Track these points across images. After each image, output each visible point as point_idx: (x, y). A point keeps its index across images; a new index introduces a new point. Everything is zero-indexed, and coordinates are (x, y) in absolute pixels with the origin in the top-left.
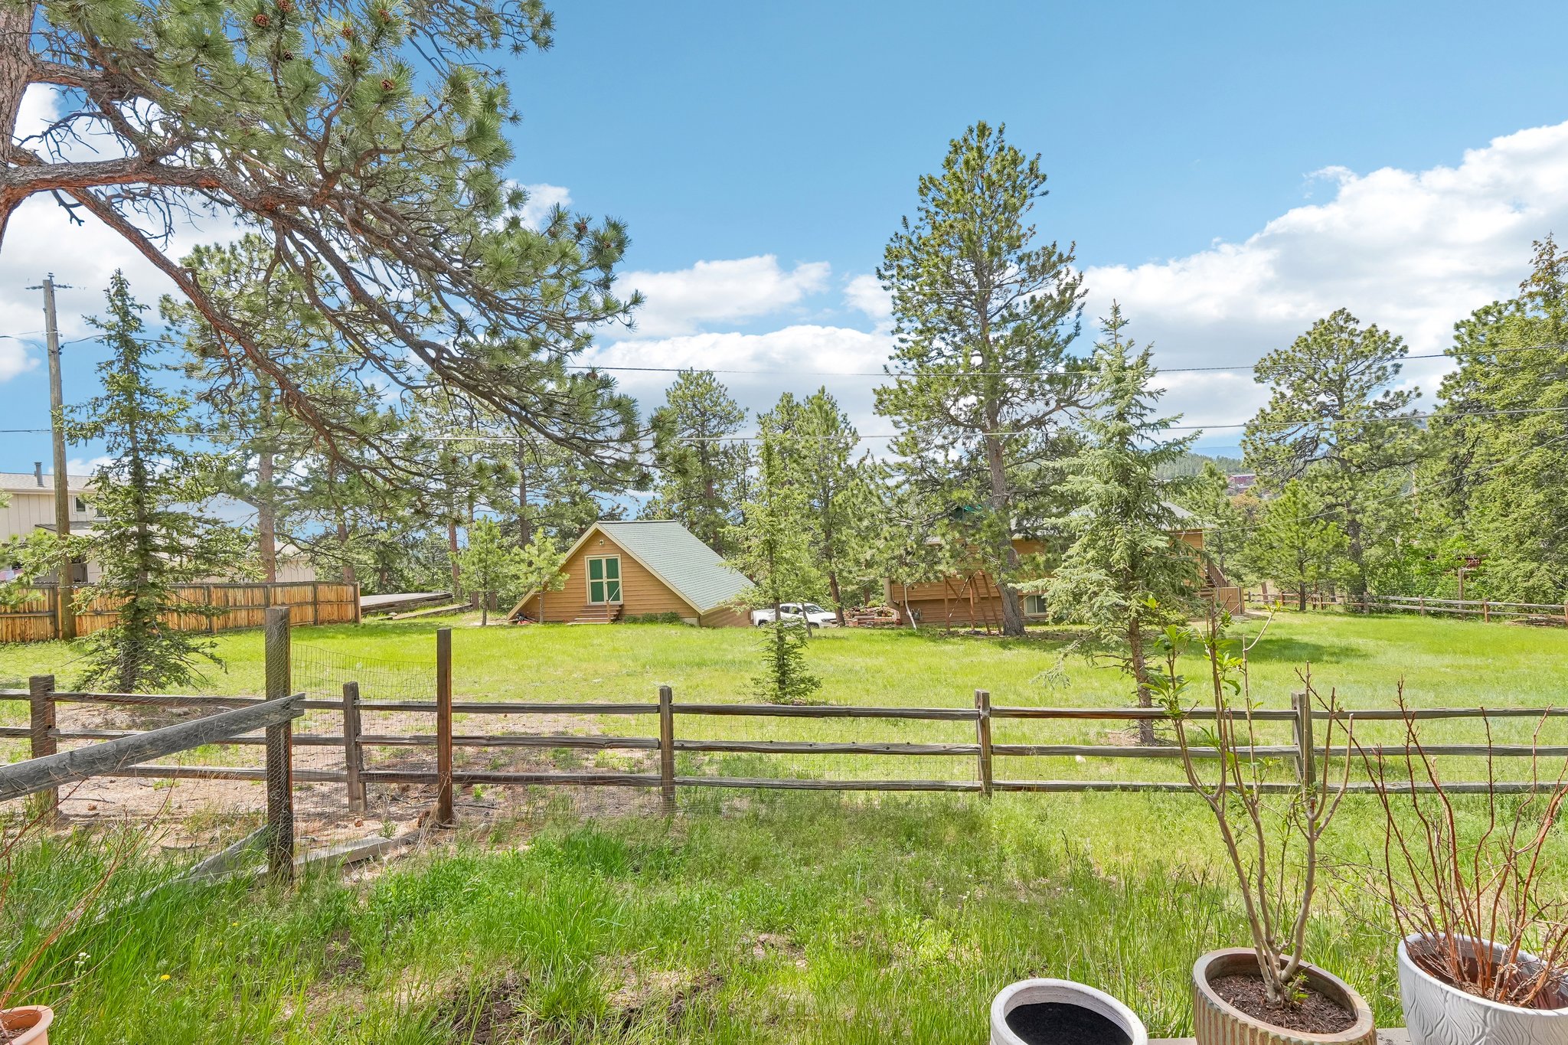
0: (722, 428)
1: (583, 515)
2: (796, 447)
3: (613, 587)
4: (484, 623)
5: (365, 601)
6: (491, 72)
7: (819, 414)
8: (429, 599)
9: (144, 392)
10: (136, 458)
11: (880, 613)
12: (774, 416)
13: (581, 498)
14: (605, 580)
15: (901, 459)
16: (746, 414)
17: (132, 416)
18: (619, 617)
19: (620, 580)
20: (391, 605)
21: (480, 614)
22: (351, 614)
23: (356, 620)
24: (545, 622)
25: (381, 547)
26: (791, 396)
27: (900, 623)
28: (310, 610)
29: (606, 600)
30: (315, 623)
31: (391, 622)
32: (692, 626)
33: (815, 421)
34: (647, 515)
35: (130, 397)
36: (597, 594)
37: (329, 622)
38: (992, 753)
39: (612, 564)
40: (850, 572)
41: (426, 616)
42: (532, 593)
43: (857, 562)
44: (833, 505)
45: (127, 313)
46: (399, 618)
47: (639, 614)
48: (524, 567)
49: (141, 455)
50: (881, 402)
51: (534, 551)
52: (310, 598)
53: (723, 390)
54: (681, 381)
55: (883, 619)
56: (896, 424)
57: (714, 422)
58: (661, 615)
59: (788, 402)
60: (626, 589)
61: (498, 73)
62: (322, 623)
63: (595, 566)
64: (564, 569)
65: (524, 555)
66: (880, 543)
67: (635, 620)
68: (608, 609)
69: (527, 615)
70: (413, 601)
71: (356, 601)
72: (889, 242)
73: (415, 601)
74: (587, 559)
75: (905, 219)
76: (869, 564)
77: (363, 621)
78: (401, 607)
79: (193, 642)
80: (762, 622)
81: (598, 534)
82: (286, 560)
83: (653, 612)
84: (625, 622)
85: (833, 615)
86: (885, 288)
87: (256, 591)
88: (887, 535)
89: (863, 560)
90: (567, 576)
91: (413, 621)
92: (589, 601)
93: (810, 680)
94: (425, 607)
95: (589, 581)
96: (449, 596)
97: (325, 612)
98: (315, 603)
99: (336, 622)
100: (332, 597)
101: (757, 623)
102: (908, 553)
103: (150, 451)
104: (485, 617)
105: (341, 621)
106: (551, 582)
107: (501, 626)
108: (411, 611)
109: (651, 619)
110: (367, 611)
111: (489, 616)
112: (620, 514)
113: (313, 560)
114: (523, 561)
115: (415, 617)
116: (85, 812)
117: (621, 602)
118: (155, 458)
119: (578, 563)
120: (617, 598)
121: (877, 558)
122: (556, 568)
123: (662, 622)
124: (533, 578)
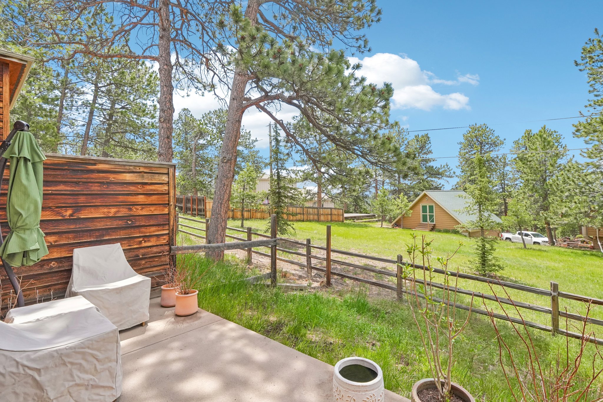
0: (491, 149)
1: (422, 187)
2: (525, 156)
3: (431, 217)
4: (382, 226)
5: (346, 215)
6: (361, 37)
7: (540, 140)
8: (367, 216)
9: (280, 153)
10: (278, 171)
11: (583, 242)
12: (520, 141)
13: (422, 181)
14: (428, 214)
15: (589, 160)
16: (504, 142)
17: (277, 160)
18: (433, 229)
19: (434, 214)
20: (355, 217)
21: (380, 223)
22: (341, 220)
23: (343, 221)
24: (403, 228)
25: (355, 197)
26: (530, 131)
27: (593, 248)
28: (329, 217)
29: (429, 222)
30: (331, 221)
31: (354, 223)
32: (466, 236)
33: (538, 143)
34: (456, 188)
35: (277, 155)
36: (425, 219)
37: (335, 221)
38: (559, 315)
39: (431, 208)
40: (551, 218)
41: (365, 222)
42: (399, 217)
43: (555, 213)
44: (547, 185)
45: (277, 132)
46: (357, 222)
47: (442, 229)
48: (395, 207)
49: (279, 170)
50: (578, 130)
51: (400, 201)
52: (330, 213)
53: (492, 131)
54: (470, 130)
55: (585, 245)
56: (586, 142)
57: (487, 146)
58: (452, 230)
59: (529, 134)
60: (436, 218)
61: (364, 36)
62: (333, 221)
63: (424, 208)
64: (411, 208)
65: (396, 203)
66: (573, 205)
67: (440, 231)
68: (428, 225)
69: (397, 225)
70: (362, 216)
71: (343, 215)
72: (584, 44)
73: (363, 216)
74: (421, 205)
75: (596, 30)
76: (563, 215)
77: (345, 221)
78: (358, 218)
79: (289, 223)
80: (507, 238)
81: (425, 195)
82: (325, 200)
83: (448, 228)
84: (436, 231)
85: (546, 239)
86: (580, 70)
87: (315, 209)
88: (576, 200)
89: (560, 213)
90: (412, 211)
91: (361, 223)
92: (421, 222)
93: (499, 266)
94: (366, 219)
95: (421, 214)
96: (374, 216)
97: (334, 217)
98: (331, 214)
99: (337, 221)
100: (336, 213)
101: (505, 239)
102: (592, 211)
103: (281, 169)
104: (382, 224)
105: (339, 221)
106: (406, 213)
107: (388, 228)
108: (362, 220)
109: (447, 231)
110: (347, 218)
111: (384, 223)
112: (441, 187)
113: (332, 201)
114: (395, 205)
115: (362, 222)
116: (256, 263)
117: (434, 223)
118: (282, 171)
119: (417, 206)
120: (433, 221)
121: (570, 212)
122: (408, 208)
123: (451, 233)
124: (398, 211)
